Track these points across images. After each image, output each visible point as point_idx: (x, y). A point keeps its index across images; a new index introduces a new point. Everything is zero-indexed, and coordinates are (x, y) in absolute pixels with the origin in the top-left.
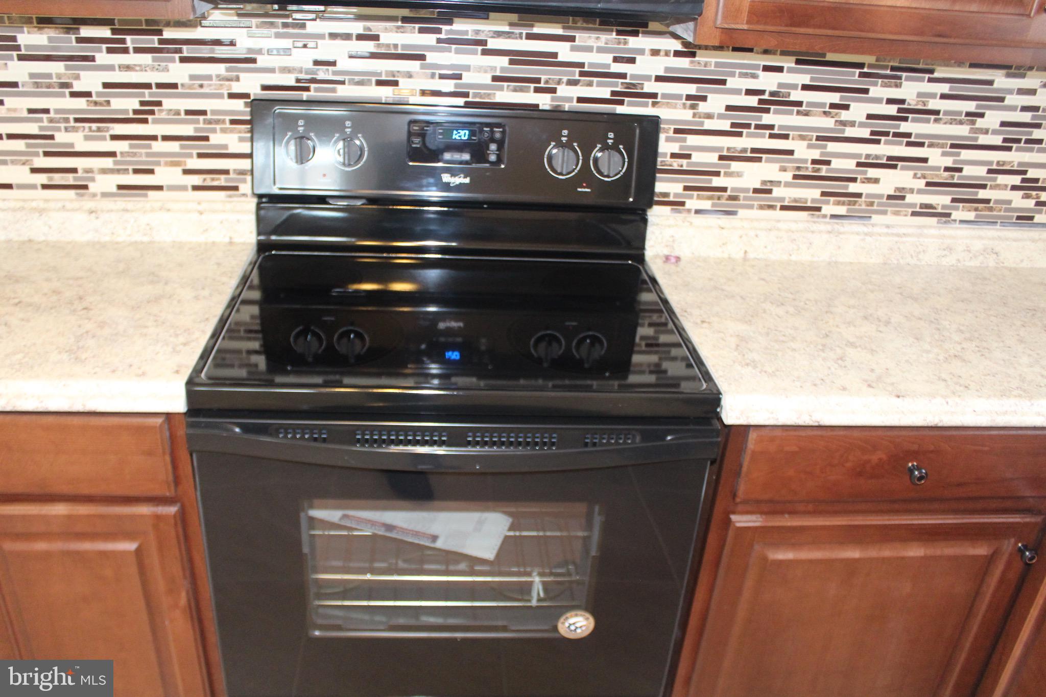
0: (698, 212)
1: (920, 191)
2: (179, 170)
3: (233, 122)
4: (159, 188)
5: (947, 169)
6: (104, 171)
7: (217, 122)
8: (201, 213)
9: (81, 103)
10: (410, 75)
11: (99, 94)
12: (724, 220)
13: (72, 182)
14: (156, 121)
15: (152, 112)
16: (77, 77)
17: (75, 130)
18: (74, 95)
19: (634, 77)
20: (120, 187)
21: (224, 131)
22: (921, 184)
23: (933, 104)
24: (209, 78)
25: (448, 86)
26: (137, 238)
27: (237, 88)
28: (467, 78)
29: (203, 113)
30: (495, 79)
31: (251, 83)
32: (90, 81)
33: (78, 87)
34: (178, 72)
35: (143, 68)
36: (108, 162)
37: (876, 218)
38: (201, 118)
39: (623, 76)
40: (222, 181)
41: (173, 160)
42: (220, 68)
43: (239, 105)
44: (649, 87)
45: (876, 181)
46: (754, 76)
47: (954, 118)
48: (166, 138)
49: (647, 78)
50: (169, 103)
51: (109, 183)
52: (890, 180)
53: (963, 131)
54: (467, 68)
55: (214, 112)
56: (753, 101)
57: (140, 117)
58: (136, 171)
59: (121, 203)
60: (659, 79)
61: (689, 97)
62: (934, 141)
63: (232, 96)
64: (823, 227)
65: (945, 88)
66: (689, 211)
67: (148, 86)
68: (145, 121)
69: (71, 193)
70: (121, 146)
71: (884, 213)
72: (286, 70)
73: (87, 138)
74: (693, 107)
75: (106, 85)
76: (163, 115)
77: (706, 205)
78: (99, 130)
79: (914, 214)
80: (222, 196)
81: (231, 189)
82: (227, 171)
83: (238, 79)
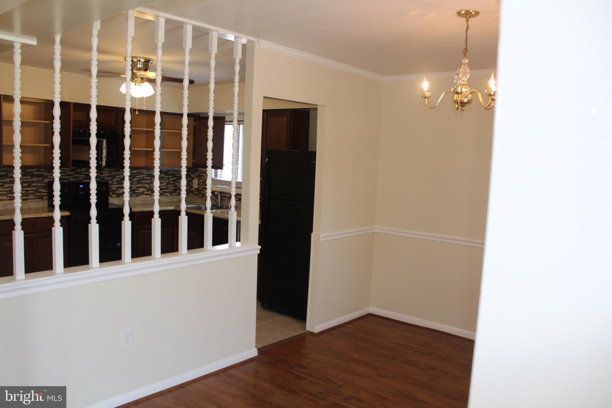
0: (114, 197)
1: (146, 191)
3: (43, 187)
5: (149, 188)
7: (41, 187)
8: (38, 202)
10: (71, 178)
12: (118, 198)
19: (103, 177)
21: (42, 189)
22: (145, 190)
23: (145, 178)
25: (76, 180)
26: (27, 207)
27: (44, 181)
28: (79, 178)
29: (38, 186)
30: (83, 178)
35: (29, 179)
37: (141, 196)
39: (101, 177)
40: (41, 197)
41: (32, 194)
42: (41, 179)
43: (44, 184)
44: (105, 178)
45: (139, 190)
46: (119, 176)
47: (148, 180)
48: (32, 190)
49: (105, 177)
52: (141, 190)
53: (150, 181)
54: (79, 177)
56: (120, 179)
60: (107, 177)
61: (111, 179)
62: (146, 183)
63: (43, 183)
64: (133, 198)
65: (146, 175)
66: (113, 197)
67: (29, 182)
68: (28, 188)
71: (141, 195)
74: (112, 181)
76: (32, 186)
77: (115, 196)
79: (146, 195)
80: (40, 200)
81: (42, 198)
82: (41, 195)
83: (44, 180)
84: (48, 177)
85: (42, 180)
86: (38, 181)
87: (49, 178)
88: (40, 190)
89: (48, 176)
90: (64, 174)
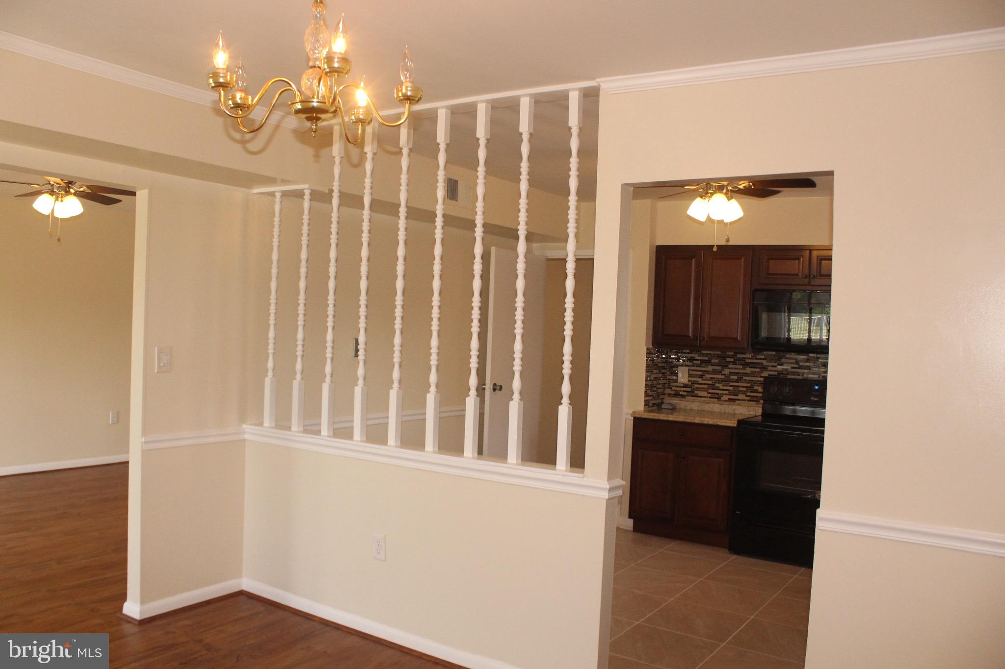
2: (745, 395)
3: (760, 384)
4: (739, 400)
6: (726, 394)
7: (756, 383)
8: (748, 406)
9: (723, 377)
11: (728, 375)
13: (717, 397)
14: (741, 382)
15: (740, 380)
16: (723, 370)
17: (721, 383)
18: (722, 375)
20: (729, 399)
21: (758, 386)
24: (755, 372)
26: (731, 412)
27: (762, 375)
29: (753, 381)
31: (765, 374)
32: (726, 371)
33: (723, 373)
34: (748, 370)
35: (740, 369)
36: (727, 392)
38: (752, 382)
41: (744, 393)
42: (758, 370)
43: (762, 379)
48: (743, 387)
50: (745, 378)
51: (725, 398)
55: (756, 381)
57: (737, 381)
58: (734, 395)
59: (728, 403)
63: (761, 377)
67: (740, 373)
68: (738, 382)
69: (716, 400)
70: (731, 388)
72: (775, 371)
73: (723, 386)
75: (730, 373)
76: (743, 381)
78: (726, 384)
80: (755, 403)
81: (757, 401)
82: (756, 397)
83: (762, 373)
84: (770, 368)
85: (758, 372)
86: (752, 374)
87: (771, 371)
88: (755, 388)
89: (769, 366)
90: (796, 366)
